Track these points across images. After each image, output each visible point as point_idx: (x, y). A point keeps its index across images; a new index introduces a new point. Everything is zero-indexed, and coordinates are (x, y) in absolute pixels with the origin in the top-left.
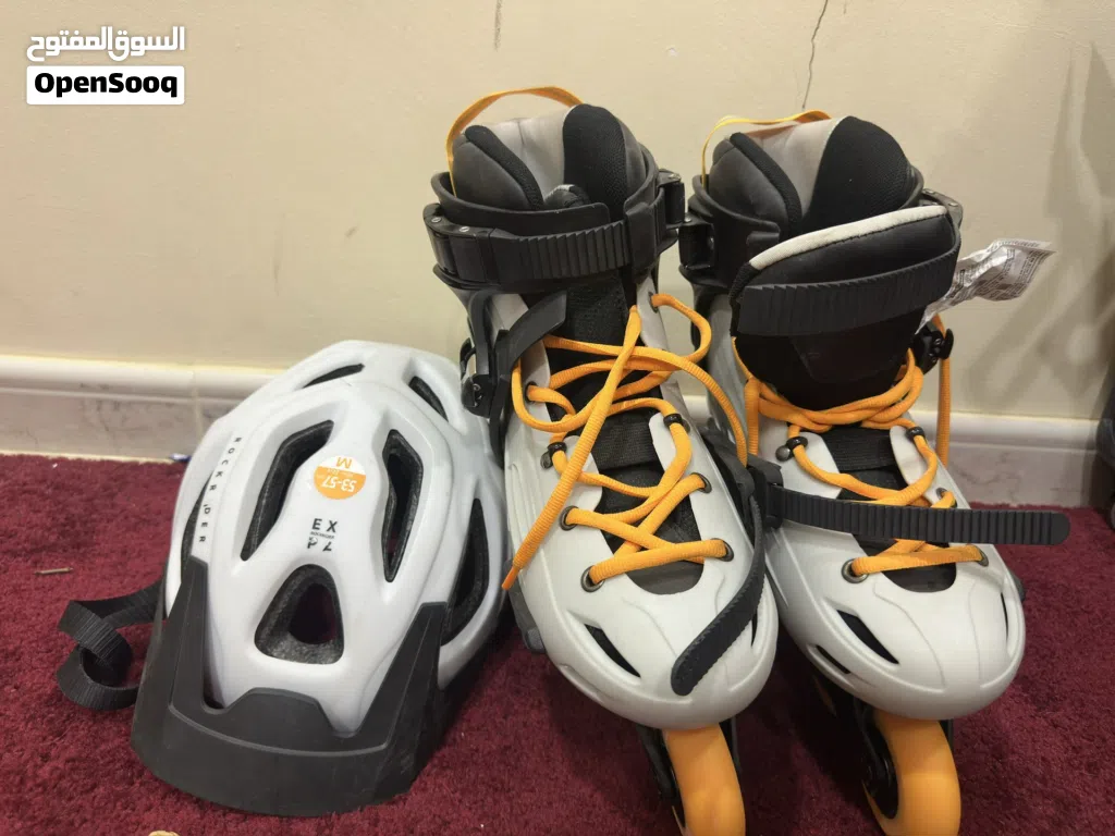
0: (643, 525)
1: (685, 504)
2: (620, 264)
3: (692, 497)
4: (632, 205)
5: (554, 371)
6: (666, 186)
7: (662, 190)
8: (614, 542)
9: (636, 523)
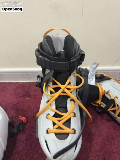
0: (61, 122)
1: (70, 119)
2: (68, 69)
3: (71, 118)
4: (72, 59)
5: (53, 85)
6: (81, 55)
7: (80, 55)
8: (54, 124)
9: (59, 121)
